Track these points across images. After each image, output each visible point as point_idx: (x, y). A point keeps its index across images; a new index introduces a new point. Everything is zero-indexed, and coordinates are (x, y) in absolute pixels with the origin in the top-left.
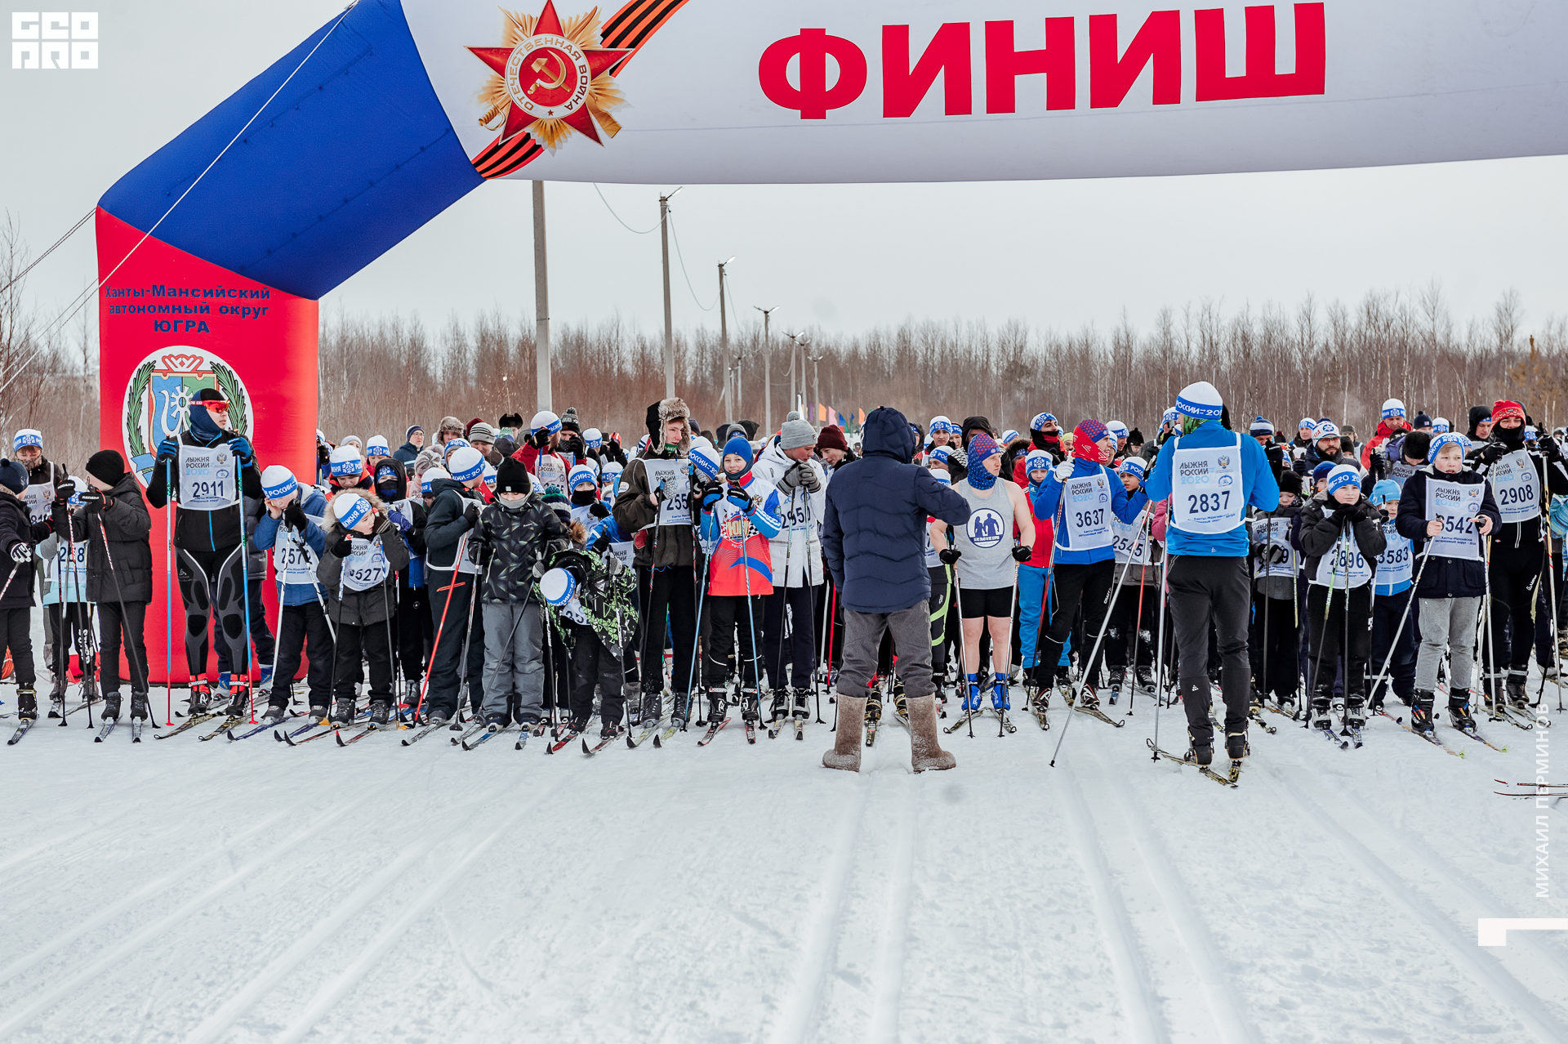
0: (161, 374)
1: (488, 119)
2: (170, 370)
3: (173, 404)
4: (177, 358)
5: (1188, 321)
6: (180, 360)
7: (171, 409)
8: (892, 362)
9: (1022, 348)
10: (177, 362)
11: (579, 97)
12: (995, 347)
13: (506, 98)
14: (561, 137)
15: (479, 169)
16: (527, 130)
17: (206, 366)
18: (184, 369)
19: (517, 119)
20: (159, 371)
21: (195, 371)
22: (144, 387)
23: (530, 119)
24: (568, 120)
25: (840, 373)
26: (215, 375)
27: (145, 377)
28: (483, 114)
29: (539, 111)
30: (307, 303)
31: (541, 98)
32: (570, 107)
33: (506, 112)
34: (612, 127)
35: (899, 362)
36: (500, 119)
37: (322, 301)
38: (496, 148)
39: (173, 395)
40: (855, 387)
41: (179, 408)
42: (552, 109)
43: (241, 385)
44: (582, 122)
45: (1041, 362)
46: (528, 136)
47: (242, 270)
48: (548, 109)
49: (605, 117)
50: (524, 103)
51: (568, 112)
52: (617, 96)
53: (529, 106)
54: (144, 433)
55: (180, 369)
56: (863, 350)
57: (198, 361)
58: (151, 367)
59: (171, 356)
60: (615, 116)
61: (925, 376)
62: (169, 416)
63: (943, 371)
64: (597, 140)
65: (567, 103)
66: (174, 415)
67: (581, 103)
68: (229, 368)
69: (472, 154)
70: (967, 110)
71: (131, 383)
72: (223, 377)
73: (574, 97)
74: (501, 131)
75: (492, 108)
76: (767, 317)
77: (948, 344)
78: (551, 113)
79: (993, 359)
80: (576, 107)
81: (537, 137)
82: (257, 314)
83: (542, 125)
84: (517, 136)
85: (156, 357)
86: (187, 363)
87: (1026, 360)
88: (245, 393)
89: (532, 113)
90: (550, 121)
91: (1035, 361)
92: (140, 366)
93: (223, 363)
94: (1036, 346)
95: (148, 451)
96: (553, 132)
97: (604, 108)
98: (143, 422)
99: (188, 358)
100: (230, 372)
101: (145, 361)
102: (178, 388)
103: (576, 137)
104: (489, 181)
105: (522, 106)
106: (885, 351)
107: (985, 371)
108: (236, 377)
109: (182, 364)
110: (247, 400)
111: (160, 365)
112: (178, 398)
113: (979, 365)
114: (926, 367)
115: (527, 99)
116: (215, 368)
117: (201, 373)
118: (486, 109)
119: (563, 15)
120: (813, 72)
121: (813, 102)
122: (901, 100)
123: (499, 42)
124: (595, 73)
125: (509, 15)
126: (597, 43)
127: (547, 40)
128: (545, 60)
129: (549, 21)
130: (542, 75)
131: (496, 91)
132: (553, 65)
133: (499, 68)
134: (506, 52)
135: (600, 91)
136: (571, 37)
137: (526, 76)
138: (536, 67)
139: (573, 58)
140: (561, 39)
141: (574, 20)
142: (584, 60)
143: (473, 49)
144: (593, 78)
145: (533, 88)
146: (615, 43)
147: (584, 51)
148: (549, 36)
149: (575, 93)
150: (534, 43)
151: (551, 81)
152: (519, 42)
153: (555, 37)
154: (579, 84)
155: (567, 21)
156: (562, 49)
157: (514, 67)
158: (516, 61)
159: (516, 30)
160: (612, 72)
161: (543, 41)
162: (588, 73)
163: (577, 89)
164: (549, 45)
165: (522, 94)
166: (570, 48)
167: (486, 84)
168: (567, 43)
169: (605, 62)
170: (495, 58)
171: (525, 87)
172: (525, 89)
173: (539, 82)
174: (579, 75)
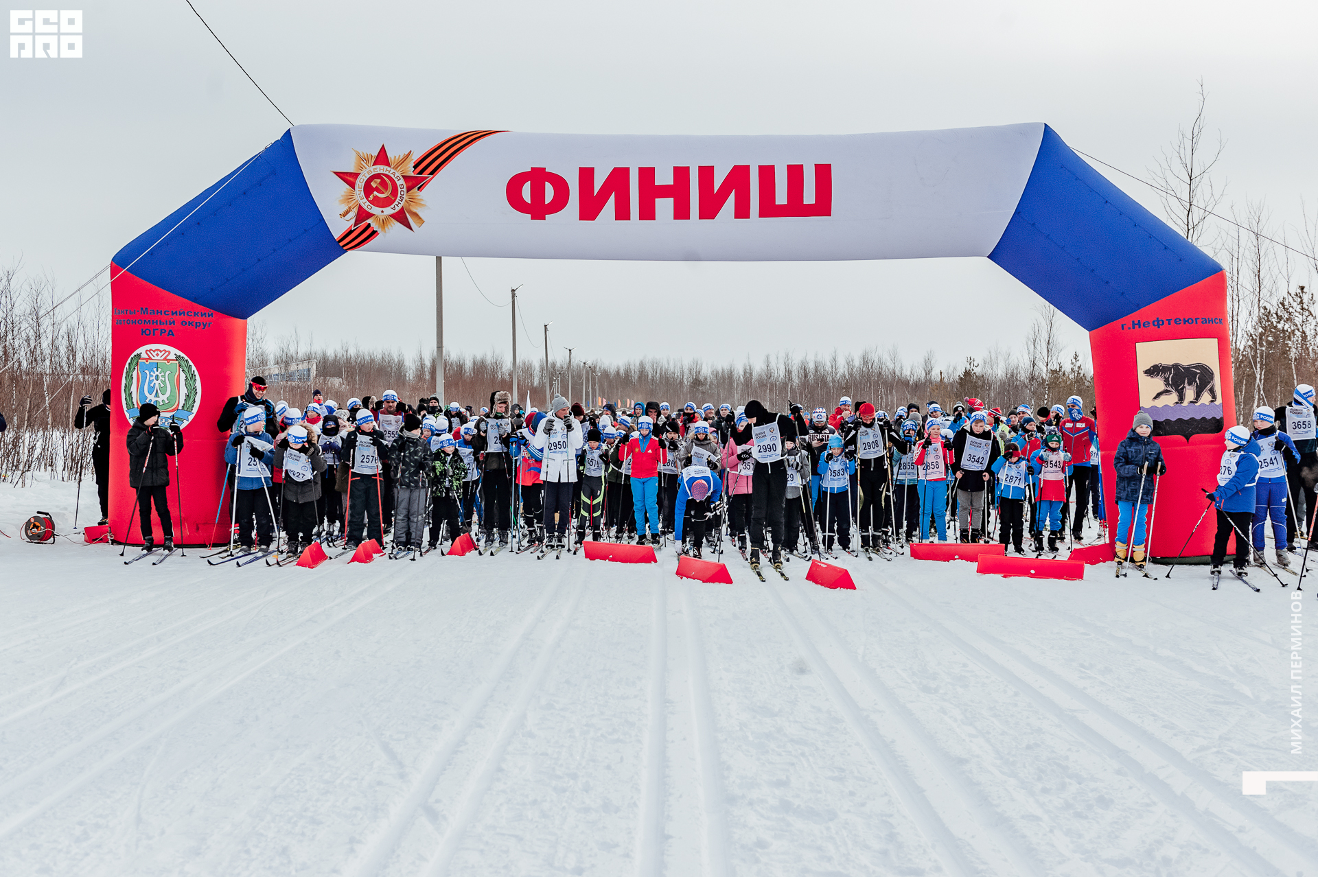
0: (145, 361)
1: (345, 214)
2: (150, 359)
3: (151, 379)
4: (154, 351)
6: (156, 352)
7: (151, 382)
8: (636, 377)
10: (154, 354)
11: (399, 203)
13: (356, 202)
14: (389, 226)
15: (341, 244)
16: (369, 221)
17: (172, 356)
18: (158, 358)
19: (362, 215)
20: (143, 359)
21: (165, 359)
22: (135, 368)
23: (370, 215)
24: (393, 216)
26: (177, 362)
27: (135, 362)
28: (342, 212)
29: (375, 210)
30: (240, 321)
31: (377, 202)
32: (393, 209)
33: (355, 210)
34: (419, 221)
36: (352, 215)
37: (248, 319)
38: (350, 232)
39: (152, 373)
41: (155, 381)
42: (383, 209)
43: (194, 368)
44: (401, 217)
46: (369, 225)
47: (195, 300)
48: (381, 209)
49: (415, 215)
50: (366, 205)
51: (393, 212)
52: (422, 203)
53: (369, 207)
54: (134, 395)
55: (156, 358)
56: (622, 371)
57: (167, 353)
58: (139, 356)
59: (151, 350)
60: (420, 215)
62: (149, 385)
63: (661, 382)
64: (410, 228)
65: (392, 206)
66: (152, 385)
67: (400, 206)
68: (186, 358)
69: (337, 235)
70: (628, 218)
71: (127, 366)
72: (183, 364)
73: (396, 203)
74: (353, 221)
75: (347, 208)
76: (570, 352)
80: (398, 209)
81: (374, 226)
82: (205, 326)
83: (377, 219)
84: (363, 225)
85: (142, 350)
86: (161, 354)
88: (196, 373)
89: (371, 211)
90: (382, 216)
92: (132, 356)
93: (182, 355)
95: (136, 406)
96: (384, 223)
97: (414, 210)
98: (134, 389)
99: (161, 352)
100: (187, 361)
101: (135, 353)
102: (155, 369)
103: (397, 226)
104: (349, 252)
105: (365, 207)
107: (681, 382)
108: (191, 363)
109: (157, 355)
110: (198, 377)
111: (144, 355)
112: (154, 375)
114: (653, 380)
115: (368, 203)
116: (178, 357)
117: (169, 361)
118: (344, 208)
119: (390, 155)
120: (538, 193)
121: (538, 210)
122: (589, 211)
123: (351, 169)
124: (409, 189)
125: (358, 154)
126: (410, 172)
127: (381, 169)
128: (379, 180)
129: (382, 158)
130: (377, 189)
131: (350, 198)
132: (384, 184)
133: (352, 185)
134: (356, 175)
135: (412, 200)
136: (395, 168)
137: (368, 190)
138: (374, 185)
139: (396, 180)
140: (389, 169)
141: (397, 158)
142: (402, 181)
143: (336, 173)
144: (408, 192)
145: (371, 196)
146: (421, 172)
147: (403, 176)
148: (382, 167)
149: (397, 200)
150: (372, 170)
151: (383, 193)
152: (364, 169)
153: (386, 167)
154: (399, 195)
155: (393, 159)
156: (389, 174)
157: (360, 184)
158: (361, 181)
159: (362, 162)
160: (419, 189)
161: (378, 170)
162: (405, 189)
163: (398, 198)
164: (381, 172)
165: (365, 200)
166: (394, 174)
167: (343, 194)
168: (392, 171)
169: (415, 183)
170: (349, 178)
171: (367, 195)
172: (367, 197)
173: (375, 193)
174: (399, 190)
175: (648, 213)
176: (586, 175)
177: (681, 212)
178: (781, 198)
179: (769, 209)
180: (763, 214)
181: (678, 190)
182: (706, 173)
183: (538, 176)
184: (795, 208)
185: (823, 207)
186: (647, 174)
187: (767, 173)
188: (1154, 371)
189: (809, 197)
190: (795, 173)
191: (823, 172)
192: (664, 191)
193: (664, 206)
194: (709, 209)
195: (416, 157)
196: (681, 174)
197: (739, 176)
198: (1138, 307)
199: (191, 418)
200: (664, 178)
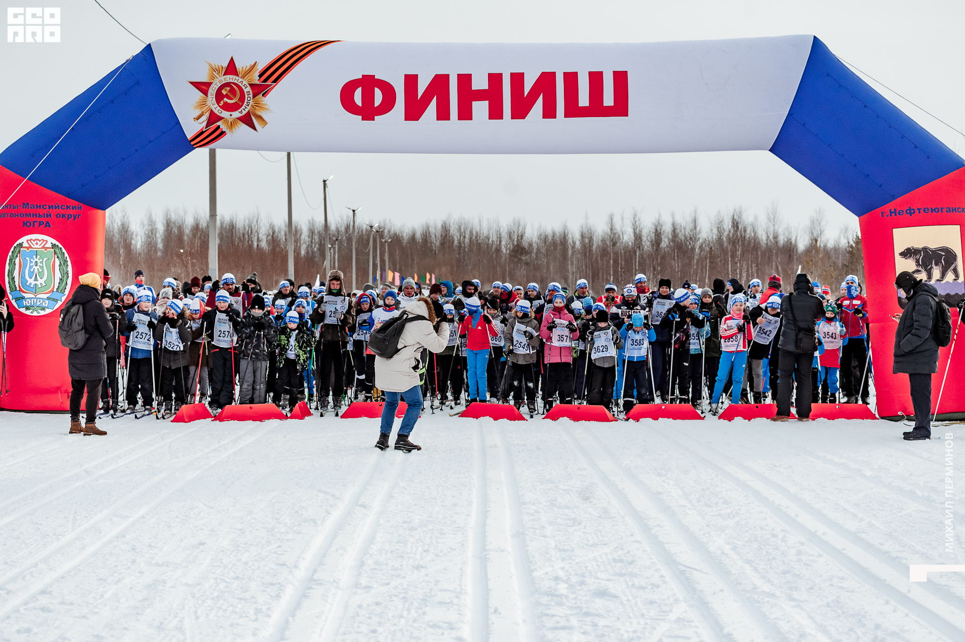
0: (26, 249)
1: (198, 118)
2: (31, 247)
3: (31, 264)
4: (34, 241)
5: (623, 222)
6: (36, 241)
7: (31, 267)
8: (438, 244)
9: (522, 237)
10: (34, 243)
11: (246, 108)
12: (505, 235)
13: (208, 108)
14: (236, 127)
15: (192, 143)
16: (218, 124)
17: (49, 245)
19: (213, 118)
21: (43, 247)
22: (17, 256)
23: (220, 118)
24: (240, 119)
25: (403, 250)
26: (53, 250)
27: (17, 250)
28: (196, 115)
29: (225, 114)
30: (100, 212)
32: (241, 112)
33: (207, 115)
34: (263, 122)
35: (442, 244)
36: (205, 118)
37: (108, 211)
38: (202, 133)
39: (32, 260)
40: (413, 260)
41: (34, 267)
42: (232, 113)
43: (66, 255)
44: (247, 120)
45: (535, 246)
46: (219, 126)
47: (69, 195)
48: (230, 113)
49: (260, 118)
50: (217, 110)
51: (240, 115)
52: (266, 107)
53: (220, 112)
54: (17, 280)
55: (36, 246)
57: (45, 242)
58: (21, 245)
59: (31, 239)
60: (264, 117)
61: (460, 253)
62: (29, 270)
64: (255, 129)
65: (240, 110)
66: (32, 270)
67: (247, 110)
68: (60, 246)
69: (189, 136)
70: (448, 118)
71: (10, 253)
72: (57, 251)
73: (243, 107)
74: (205, 124)
75: (200, 112)
77: (474, 233)
78: (231, 115)
79: (503, 243)
80: (244, 112)
81: (223, 127)
82: (75, 218)
83: (226, 121)
84: (213, 126)
85: (23, 240)
86: (39, 243)
87: (525, 244)
88: (68, 259)
89: (221, 115)
90: (230, 119)
91: (531, 245)
92: (15, 245)
93: (57, 243)
94: (531, 234)
95: (18, 288)
96: (232, 125)
97: (259, 113)
98: (16, 273)
99: (40, 241)
100: (61, 248)
101: (18, 242)
102: (34, 256)
103: (244, 127)
104: (197, 149)
105: (216, 112)
106: (433, 236)
107: (498, 251)
108: (64, 250)
109: (37, 244)
111: (25, 245)
112: (34, 261)
113: (494, 247)
114: (460, 246)
115: (219, 108)
116: (53, 245)
117: (46, 249)
118: (198, 113)
119: (239, 66)
120: (368, 97)
121: (368, 112)
122: (414, 112)
123: (204, 79)
124: (254, 96)
125: (210, 65)
126: (256, 80)
127: (230, 78)
128: (228, 88)
129: (231, 68)
130: (227, 96)
131: (203, 104)
132: (233, 91)
133: (205, 93)
134: (208, 85)
135: (257, 105)
136: (243, 77)
137: (219, 96)
138: (224, 92)
139: (243, 88)
140: (237, 78)
141: (244, 68)
142: (249, 89)
143: (191, 83)
144: (253, 98)
145: (222, 102)
146: (265, 81)
147: (249, 84)
148: (231, 76)
149: (244, 105)
150: (223, 80)
151: (232, 99)
152: (216, 79)
153: (234, 77)
154: (246, 101)
155: (241, 69)
156: (238, 83)
157: (213, 92)
158: (214, 89)
159: (214, 73)
160: (263, 95)
161: (228, 79)
162: (251, 96)
163: (245, 103)
164: (231, 81)
165: (216, 105)
166: (242, 82)
167: (198, 100)
168: (240, 80)
169: (260, 90)
170: (203, 87)
171: (218, 102)
172: (218, 103)
173: (225, 99)
174: (246, 96)
175: (465, 114)
176: (411, 81)
177: (496, 113)
178: (584, 100)
179: (573, 110)
180: (567, 115)
181: (493, 94)
182: (517, 79)
183: (368, 83)
184: (596, 109)
185: (621, 108)
186: (465, 80)
187: (571, 79)
188: (907, 253)
189: (608, 100)
190: (596, 78)
191: (621, 79)
192: (480, 95)
193: (480, 108)
194: (520, 112)
195: (261, 67)
196: (495, 79)
197: (546, 81)
198: (894, 197)
199: (64, 298)
200: (480, 83)
